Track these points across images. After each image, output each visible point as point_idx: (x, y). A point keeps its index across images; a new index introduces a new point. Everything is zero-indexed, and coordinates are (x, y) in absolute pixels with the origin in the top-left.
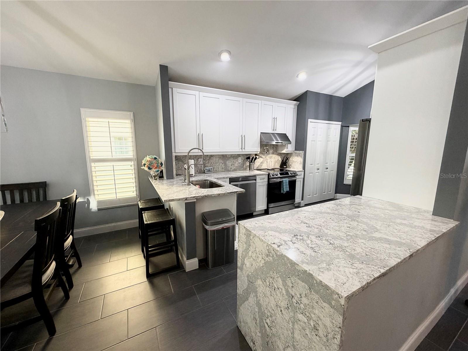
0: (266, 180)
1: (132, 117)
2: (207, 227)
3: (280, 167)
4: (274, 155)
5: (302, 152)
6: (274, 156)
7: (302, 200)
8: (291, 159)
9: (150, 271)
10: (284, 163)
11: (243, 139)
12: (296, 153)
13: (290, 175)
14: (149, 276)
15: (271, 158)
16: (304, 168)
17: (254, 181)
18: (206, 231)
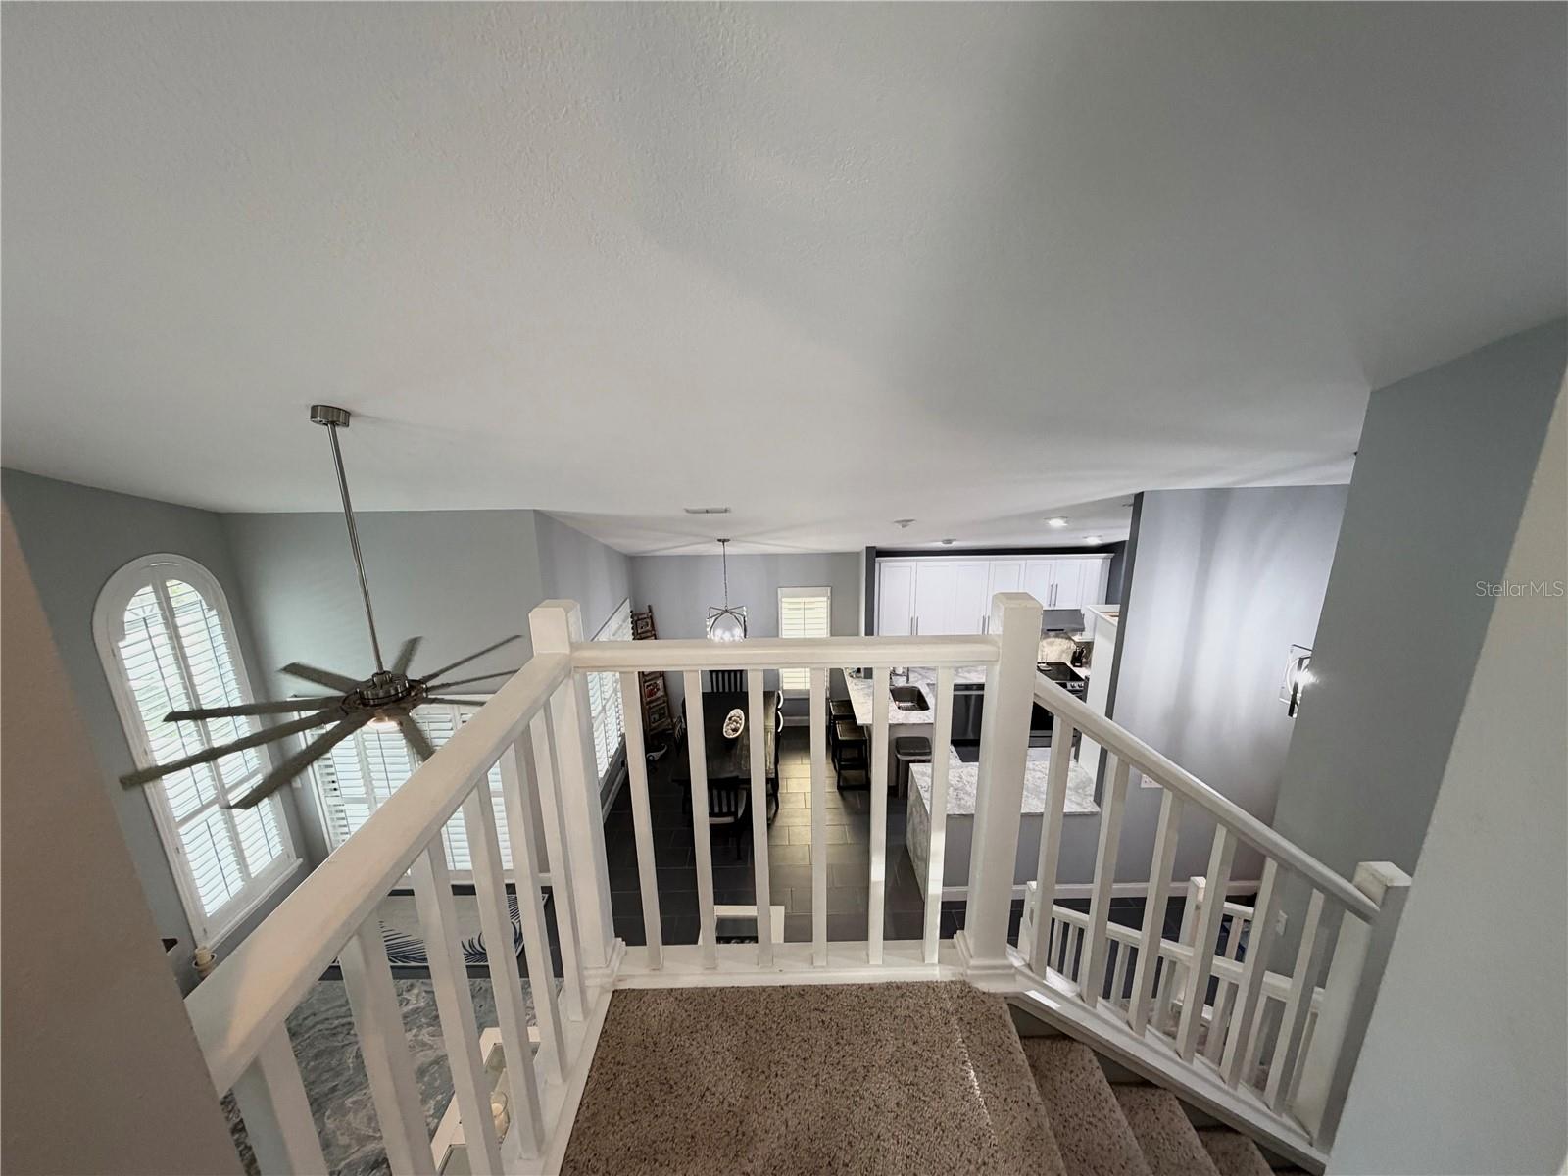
1: (829, 594)
2: (898, 755)
4: (1061, 640)
6: (1059, 640)
8: (1094, 654)
9: (841, 784)
10: (1079, 657)
14: (840, 788)
15: (1052, 644)
18: (898, 759)
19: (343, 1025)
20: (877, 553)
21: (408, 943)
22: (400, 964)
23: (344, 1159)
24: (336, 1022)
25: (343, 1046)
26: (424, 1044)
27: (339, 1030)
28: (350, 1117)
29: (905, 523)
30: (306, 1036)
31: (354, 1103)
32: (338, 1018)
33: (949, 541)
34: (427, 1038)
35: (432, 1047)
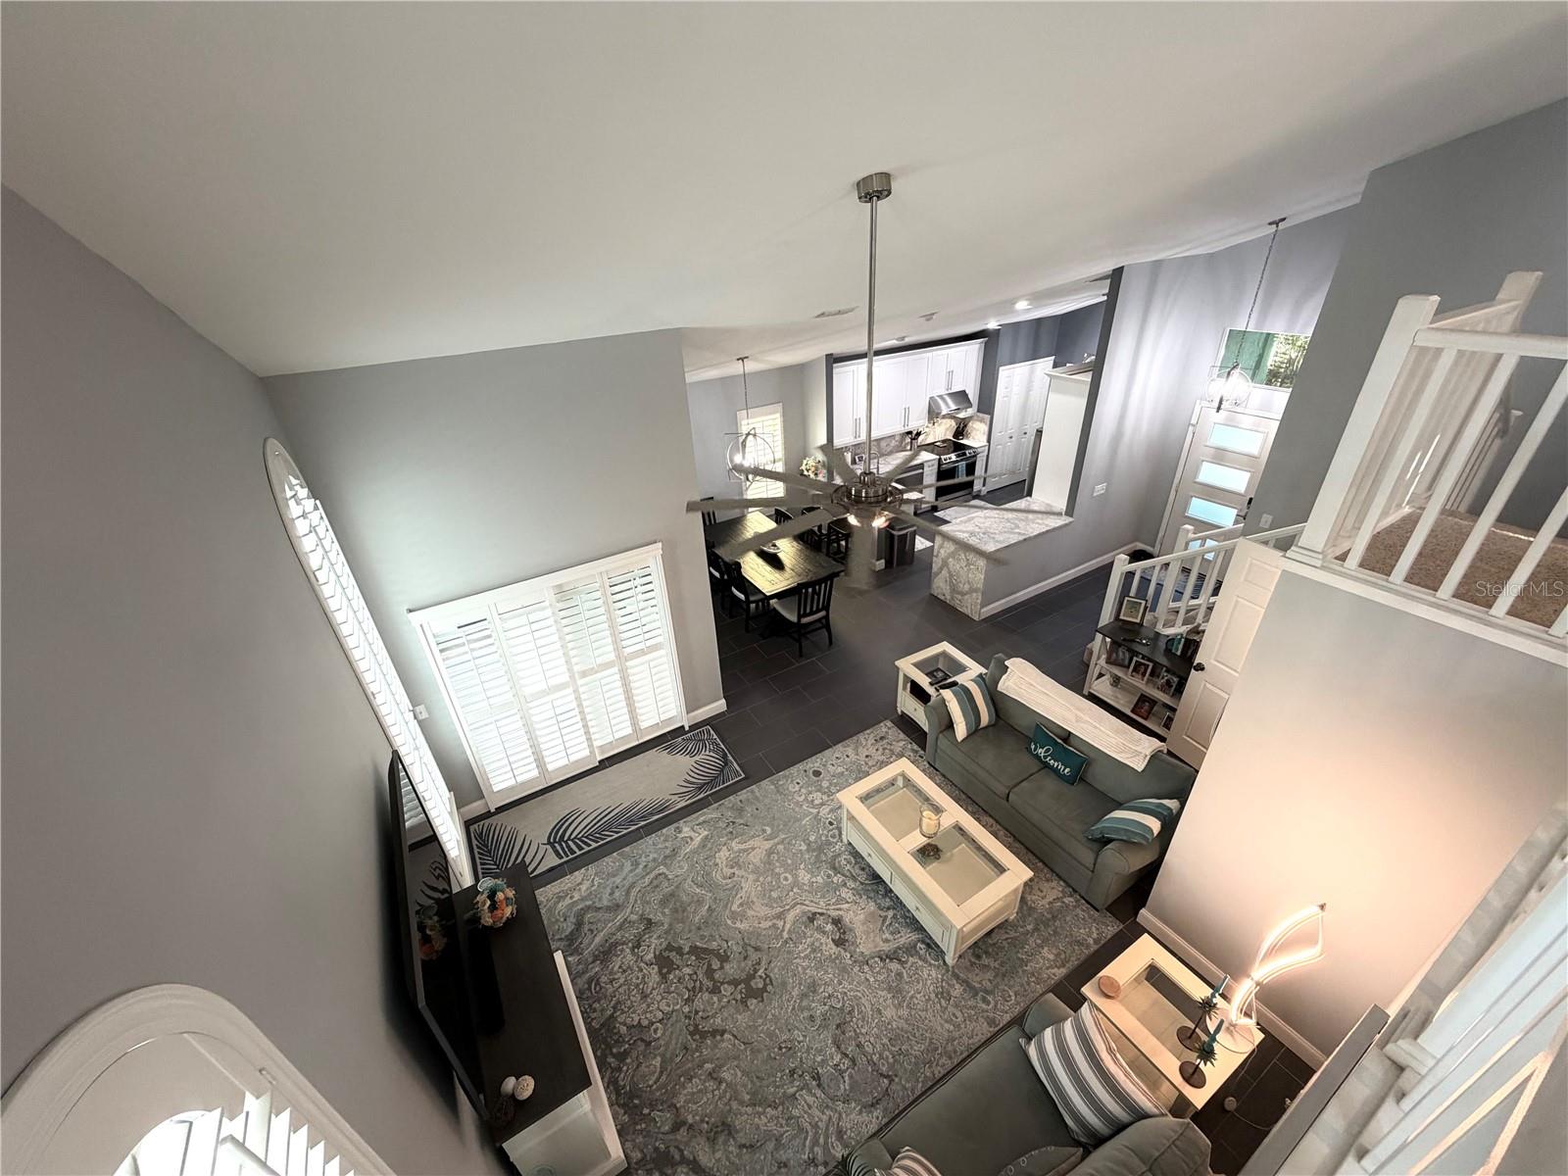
0: (936, 466)
1: (782, 411)
2: (894, 533)
3: (954, 437)
4: (945, 419)
5: (987, 417)
6: (946, 423)
7: (984, 485)
8: (970, 424)
10: (961, 431)
11: (907, 410)
12: (978, 416)
13: (968, 455)
15: (942, 426)
16: (989, 441)
17: (921, 471)
18: (892, 536)
19: (656, 877)
20: (833, 360)
21: (629, 809)
22: (643, 823)
23: (783, 931)
24: (647, 880)
25: (677, 887)
26: (745, 850)
27: (655, 883)
28: (750, 913)
29: (929, 317)
30: (632, 900)
31: (741, 905)
32: (643, 877)
33: (903, 338)
34: (743, 847)
35: (753, 849)
